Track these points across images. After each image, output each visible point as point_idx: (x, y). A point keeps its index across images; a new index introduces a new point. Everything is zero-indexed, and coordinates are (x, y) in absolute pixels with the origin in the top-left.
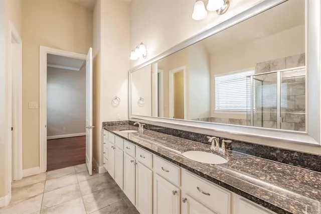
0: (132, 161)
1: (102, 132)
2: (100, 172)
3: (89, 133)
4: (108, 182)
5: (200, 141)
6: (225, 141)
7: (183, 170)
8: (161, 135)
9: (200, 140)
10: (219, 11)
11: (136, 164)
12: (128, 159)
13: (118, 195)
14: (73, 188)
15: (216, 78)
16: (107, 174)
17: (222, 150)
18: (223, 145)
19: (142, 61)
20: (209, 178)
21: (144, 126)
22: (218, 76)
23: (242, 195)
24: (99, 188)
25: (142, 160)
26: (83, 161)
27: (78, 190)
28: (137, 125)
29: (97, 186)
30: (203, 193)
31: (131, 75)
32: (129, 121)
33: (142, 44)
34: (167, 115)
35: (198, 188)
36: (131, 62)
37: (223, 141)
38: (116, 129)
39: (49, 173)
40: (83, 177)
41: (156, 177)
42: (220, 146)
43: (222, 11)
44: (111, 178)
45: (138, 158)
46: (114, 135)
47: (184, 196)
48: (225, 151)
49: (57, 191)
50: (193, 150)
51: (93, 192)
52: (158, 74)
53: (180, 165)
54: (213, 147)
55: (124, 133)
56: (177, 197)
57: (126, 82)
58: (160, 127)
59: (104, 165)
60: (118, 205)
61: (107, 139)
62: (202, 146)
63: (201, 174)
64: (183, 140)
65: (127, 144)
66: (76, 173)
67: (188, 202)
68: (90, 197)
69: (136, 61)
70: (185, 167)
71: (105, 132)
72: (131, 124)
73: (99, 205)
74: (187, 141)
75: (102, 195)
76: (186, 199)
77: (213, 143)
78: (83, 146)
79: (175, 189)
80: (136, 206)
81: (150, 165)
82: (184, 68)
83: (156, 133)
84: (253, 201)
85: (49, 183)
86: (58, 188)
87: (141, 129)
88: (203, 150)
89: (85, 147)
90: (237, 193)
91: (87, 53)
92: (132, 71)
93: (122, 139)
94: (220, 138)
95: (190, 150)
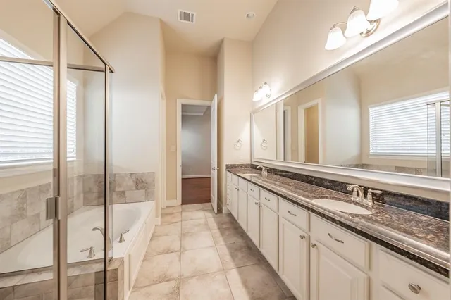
0: (256, 203)
1: (226, 174)
2: (224, 212)
3: (214, 174)
4: (232, 223)
5: (338, 190)
6: (373, 191)
7: (312, 214)
8: (288, 180)
9: (338, 187)
10: (365, 32)
11: (260, 206)
12: (252, 202)
13: (242, 236)
14: (202, 221)
15: (370, 110)
16: (230, 215)
17: (369, 201)
18: (369, 196)
19: (266, 101)
20: (341, 224)
21: (268, 170)
22: (373, 107)
23: (381, 244)
24: (224, 226)
25: (266, 202)
26: (208, 200)
27: (206, 224)
28: (261, 169)
29: (222, 224)
30: (336, 240)
31: (254, 116)
32: (252, 165)
33: (265, 83)
34: (295, 159)
35: (329, 235)
36: (254, 103)
37: (370, 190)
38: (239, 172)
39: (184, 206)
40: (210, 215)
41: (282, 220)
42: (365, 197)
43: (368, 32)
44: (235, 220)
45: (263, 201)
46: (237, 177)
47: (313, 242)
48: (372, 203)
49: (191, 222)
50: (327, 198)
51: (219, 228)
52: (284, 111)
53: (309, 209)
54: (354, 197)
55: (247, 176)
56: (305, 243)
57: (248, 125)
58: (287, 172)
59: (228, 206)
60: (243, 245)
61: (231, 181)
62: (340, 195)
63: (333, 220)
64: (315, 187)
65: (251, 186)
66: (203, 210)
67: (317, 248)
68: (216, 231)
69: (259, 101)
70: (314, 211)
71: (229, 174)
72: (254, 168)
73: (224, 240)
74: (320, 189)
75: (227, 233)
76: (316, 245)
77: (355, 193)
78: (209, 187)
79: (303, 234)
80: (261, 249)
81: (275, 209)
82: (319, 101)
83: (282, 178)
84: (396, 252)
85: (184, 214)
86: (191, 219)
87: (265, 173)
88: (340, 200)
89: (210, 187)
90: (375, 241)
91: (212, 99)
92: (255, 111)
93: (246, 182)
94: (364, 187)
95: (323, 197)
